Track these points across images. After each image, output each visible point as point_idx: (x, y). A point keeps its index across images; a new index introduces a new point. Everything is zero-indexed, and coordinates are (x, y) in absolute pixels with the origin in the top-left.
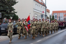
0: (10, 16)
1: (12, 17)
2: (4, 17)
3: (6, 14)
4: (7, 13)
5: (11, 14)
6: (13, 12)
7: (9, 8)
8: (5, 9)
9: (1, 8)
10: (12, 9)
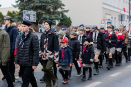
0: (53, 19)
1: (58, 19)
2: (42, 20)
3: (46, 14)
4: (49, 12)
5: (55, 15)
6: (59, 10)
7: (52, 2)
8: (44, 4)
9: (37, 3)
10: (58, 4)
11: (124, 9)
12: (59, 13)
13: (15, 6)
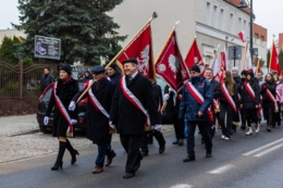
0: (96, 54)
1: (104, 55)
2: (72, 56)
3: (80, 44)
4: (86, 39)
5: (99, 46)
6: (108, 36)
7: (94, 20)
8: (76, 24)
9: (62, 20)
10: (105, 24)
11: (241, 35)
12: (107, 42)
13: (18, 28)
